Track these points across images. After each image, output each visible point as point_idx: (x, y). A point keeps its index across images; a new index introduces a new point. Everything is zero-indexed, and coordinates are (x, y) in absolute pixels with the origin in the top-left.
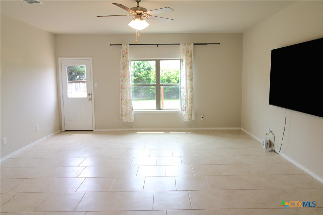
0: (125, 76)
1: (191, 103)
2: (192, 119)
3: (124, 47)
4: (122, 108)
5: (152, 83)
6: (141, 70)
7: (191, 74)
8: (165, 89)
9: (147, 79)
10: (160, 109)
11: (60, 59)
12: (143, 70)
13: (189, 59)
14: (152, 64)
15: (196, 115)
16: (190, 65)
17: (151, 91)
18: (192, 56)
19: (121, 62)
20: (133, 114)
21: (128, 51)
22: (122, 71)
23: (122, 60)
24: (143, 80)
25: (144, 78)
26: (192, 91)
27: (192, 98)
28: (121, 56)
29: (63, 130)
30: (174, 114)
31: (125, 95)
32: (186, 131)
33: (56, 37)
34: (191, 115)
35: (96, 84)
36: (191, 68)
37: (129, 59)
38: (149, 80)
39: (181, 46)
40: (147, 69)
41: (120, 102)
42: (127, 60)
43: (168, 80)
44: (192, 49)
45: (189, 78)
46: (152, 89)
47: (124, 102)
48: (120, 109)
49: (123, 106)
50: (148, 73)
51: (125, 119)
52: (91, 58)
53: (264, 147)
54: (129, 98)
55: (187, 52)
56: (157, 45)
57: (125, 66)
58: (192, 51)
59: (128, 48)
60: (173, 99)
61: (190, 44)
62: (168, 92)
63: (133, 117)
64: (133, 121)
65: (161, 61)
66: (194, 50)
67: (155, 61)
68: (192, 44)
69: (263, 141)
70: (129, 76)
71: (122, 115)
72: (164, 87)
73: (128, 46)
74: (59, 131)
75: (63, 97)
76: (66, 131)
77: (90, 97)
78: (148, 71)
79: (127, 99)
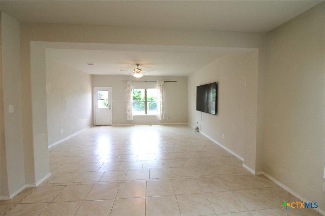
0: (129, 97)
1: (162, 111)
2: (163, 119)
3: (128, 82)
4: (127, 113)
5: (141, 100)
6: (135, 93)
7: (162, 96)
8: (150, 104)
9: (138, 98)
10: (147, 114)
11: (94, 87)
12: (136, 93)
13: (162, 88)
14: (143, 91)
15: (165, 117)
16: (162, 92)
17: (141, 105)
18: (163, 87)
19: (127, 90)
20: (133, 116)
21: (131, 84)
22: (127, 94)
23: (127, 88)
24: (136, 99)
25: (137, 98)
26: (163, 104)
27: (163, 108)
28: (127, 86)
29: (95, 125)
30: (154, 117)
31: (128, 106)
32: (160, 125)
33: (93, 77)
34: (162, 117)
35: (113, 101)
36: (162, 93)
37: (131, 88)
38: (140, 99)
39: (158, 83)
40: (139, 92)
41: (126, 110)
42: (130, 89)
43: (152, 99)
44: (163, 84)
45: (161, 98)
46: (142, 104)
47: (128, 110)
48: (126, 114)
49: (128, 112)
50: (139, 94)
51: (128, 119)
52: (111, 88)
53: (195, 130)
54: (131, 108)
55: (161, 85)
56: (146, 81)
57: (129, 92)
58: (163, 85)
59: (131, 83)
60: (154, 110)
61: (162, 81)
62: (152, 106)
63: (132, 118)
64: (133, 120)
65: (147, 89)
66: (164, 84)
67: (144, 89)
68: (163, 82)
69: (194, 127)
70: (131, 97)
71: (127, 117)
72: (149, 102)
73: (131, 82)
74: (93, 125)
75: (95, 107)
76: (96, 125)
77: (110, 107)
78: (139, 93)
79: (130, 108)
